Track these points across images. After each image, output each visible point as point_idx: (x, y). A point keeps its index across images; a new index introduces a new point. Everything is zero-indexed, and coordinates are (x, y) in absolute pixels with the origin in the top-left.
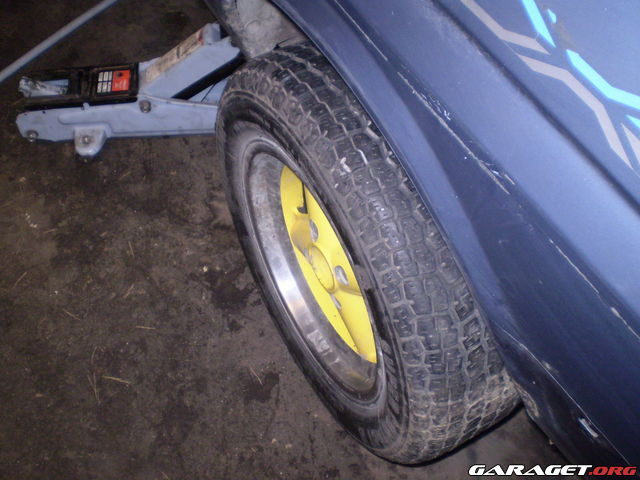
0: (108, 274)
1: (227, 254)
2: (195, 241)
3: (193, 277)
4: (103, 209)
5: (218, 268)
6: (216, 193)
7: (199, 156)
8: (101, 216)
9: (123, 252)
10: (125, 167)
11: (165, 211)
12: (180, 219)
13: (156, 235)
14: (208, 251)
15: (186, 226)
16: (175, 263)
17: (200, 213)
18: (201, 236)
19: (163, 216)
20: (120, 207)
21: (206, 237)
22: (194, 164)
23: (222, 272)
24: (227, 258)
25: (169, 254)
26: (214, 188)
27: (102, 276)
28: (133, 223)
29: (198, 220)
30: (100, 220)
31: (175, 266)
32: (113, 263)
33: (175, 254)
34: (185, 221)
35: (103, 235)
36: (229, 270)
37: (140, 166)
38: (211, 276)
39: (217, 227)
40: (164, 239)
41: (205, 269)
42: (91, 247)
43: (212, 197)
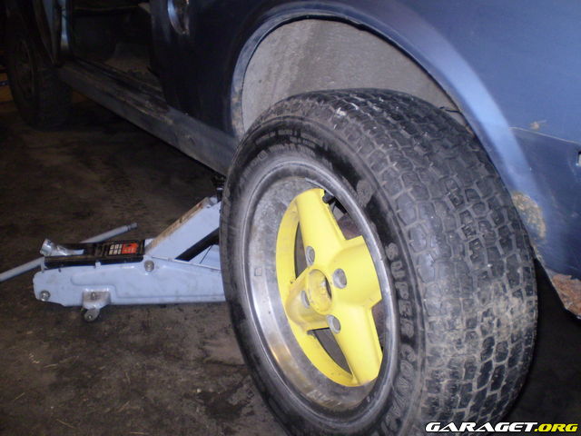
0: (103, 395)
1: (220, 380)
2: (189, 372)
3: (187, 396)
4: (103, 351)
5: (211, 390)
6: (208, 341)
7: (192, 318)
8: (102, 356)
9: (120, 379)
10: (125, 325)
11: (161, 353)
12: (176, 357)
13: (151, 368)
14: (201, 378)
15: (181, 362)
16: (169, 387)
17: (194, 353)
18: (195, 369)
19: (159, 355)
20: (118, 350)
21: (199, 369)
22: (187, 322)
23: (215, 393)
24: (220, 383)
25: (163, 381)
26: (206, 338)
27: (98, 396)
28: (130, 360)
29: (192, 358)
30: (100, 359)
31: (170, 389)
32: (110, 387)
33: (170, 380)
34: (180, 359)
35: (101, 368)
36: (222, 391)
37: (139, 325)
38: (204, 395)
39: (210, 362)
40: (160, 370)
41: (199, 391)
42: (89, 377)
43: (204, 343)
